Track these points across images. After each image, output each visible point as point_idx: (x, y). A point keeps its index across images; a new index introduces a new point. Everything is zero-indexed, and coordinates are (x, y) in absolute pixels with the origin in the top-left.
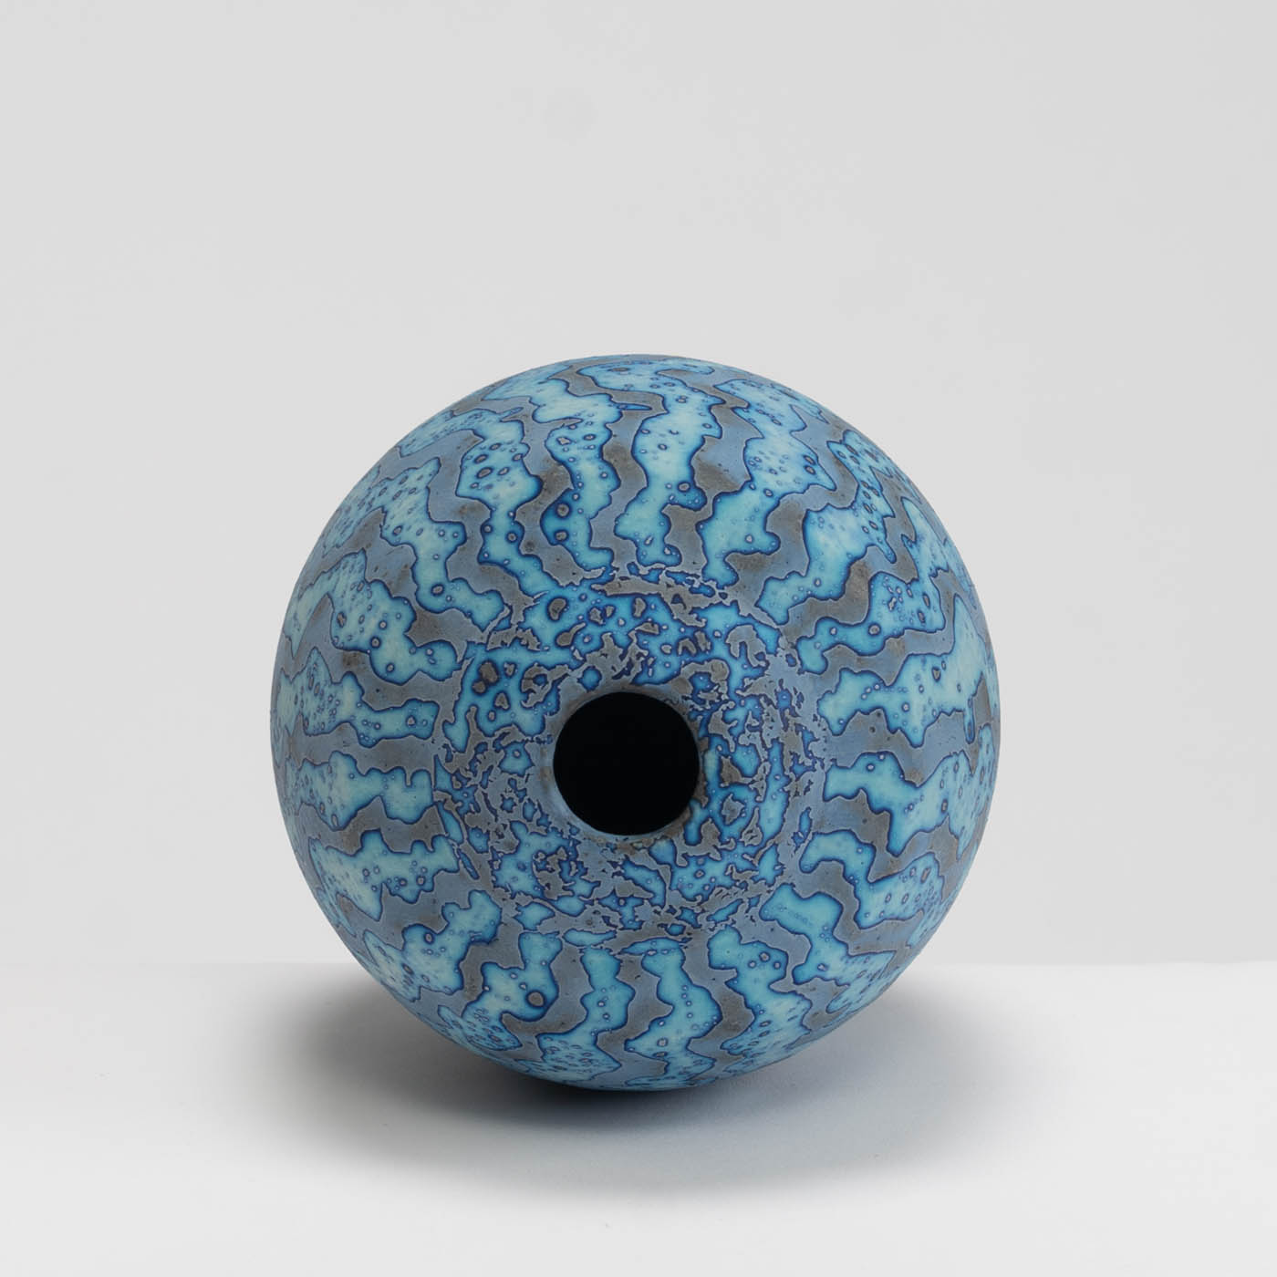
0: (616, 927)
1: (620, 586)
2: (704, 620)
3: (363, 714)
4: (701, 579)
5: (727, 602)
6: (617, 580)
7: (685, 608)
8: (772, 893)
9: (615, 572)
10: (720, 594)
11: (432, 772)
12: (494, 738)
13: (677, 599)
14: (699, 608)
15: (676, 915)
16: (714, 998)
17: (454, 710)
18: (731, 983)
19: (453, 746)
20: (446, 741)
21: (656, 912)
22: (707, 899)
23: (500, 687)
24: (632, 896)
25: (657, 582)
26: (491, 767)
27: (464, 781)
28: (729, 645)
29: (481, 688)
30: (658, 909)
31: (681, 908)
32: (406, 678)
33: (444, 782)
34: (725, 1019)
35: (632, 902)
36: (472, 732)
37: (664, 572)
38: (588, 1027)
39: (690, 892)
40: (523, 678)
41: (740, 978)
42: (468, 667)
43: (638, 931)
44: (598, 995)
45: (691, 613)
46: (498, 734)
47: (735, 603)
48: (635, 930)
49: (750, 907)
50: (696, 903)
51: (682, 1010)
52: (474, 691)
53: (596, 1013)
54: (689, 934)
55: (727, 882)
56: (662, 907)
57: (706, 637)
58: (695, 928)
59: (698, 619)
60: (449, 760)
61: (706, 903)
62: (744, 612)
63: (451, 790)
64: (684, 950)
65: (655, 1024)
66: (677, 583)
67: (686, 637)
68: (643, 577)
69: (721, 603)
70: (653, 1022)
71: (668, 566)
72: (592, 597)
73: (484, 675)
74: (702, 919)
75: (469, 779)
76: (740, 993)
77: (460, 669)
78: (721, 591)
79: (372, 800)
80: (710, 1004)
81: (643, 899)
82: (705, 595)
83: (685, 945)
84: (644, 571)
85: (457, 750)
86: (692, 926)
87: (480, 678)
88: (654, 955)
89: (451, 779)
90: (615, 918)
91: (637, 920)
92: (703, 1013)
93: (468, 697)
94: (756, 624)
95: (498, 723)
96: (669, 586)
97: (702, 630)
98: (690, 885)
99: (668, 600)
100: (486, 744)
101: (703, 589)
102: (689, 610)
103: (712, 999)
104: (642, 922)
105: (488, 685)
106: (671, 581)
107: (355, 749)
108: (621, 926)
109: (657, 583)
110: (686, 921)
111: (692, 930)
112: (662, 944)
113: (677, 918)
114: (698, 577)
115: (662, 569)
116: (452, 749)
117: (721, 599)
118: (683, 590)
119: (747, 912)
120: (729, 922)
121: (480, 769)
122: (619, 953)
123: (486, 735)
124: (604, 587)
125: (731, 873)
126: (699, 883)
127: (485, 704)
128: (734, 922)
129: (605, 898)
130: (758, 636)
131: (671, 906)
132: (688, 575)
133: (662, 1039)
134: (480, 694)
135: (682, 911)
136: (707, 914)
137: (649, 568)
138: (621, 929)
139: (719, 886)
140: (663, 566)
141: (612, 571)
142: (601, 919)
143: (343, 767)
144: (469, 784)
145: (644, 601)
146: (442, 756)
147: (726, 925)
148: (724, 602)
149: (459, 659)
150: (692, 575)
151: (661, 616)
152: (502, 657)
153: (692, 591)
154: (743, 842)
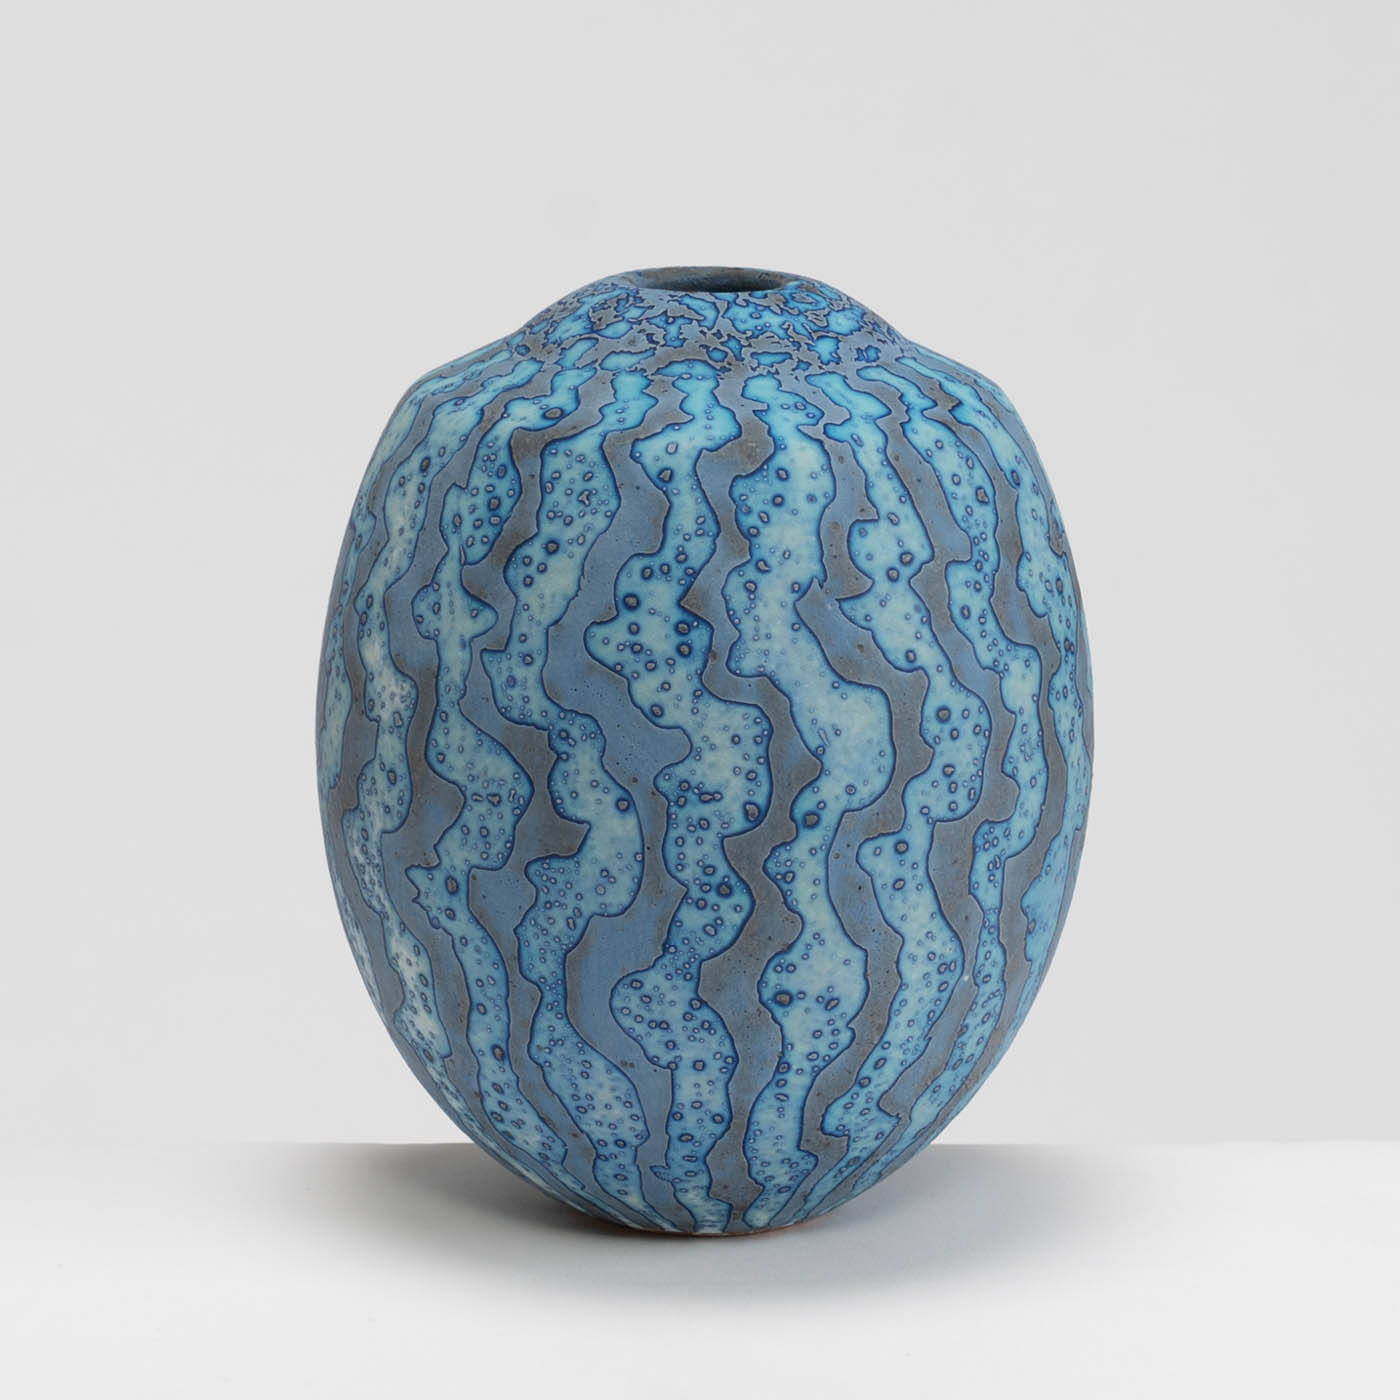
0: (658, 343)
8: (822, 371)
15: (723, 340)
16: (739, 421)
18: (758, 413)
21: (702, 332)
22: (757, 337)
24: (682, 316)
30: (706, 330)
31: (729, 335)
34: (743, 437)
35: (680, 321)
38: (599, 429)
39: (742, 327)
41: (769, 413)
43: (679, 349)
44: (620, 405)
48: (675, 347)
49: (797, 367)
50: (744, 336)
51: (701, 421)
53: (611, 419)
54: (730, 364)
55: (781, 333)
56: (709, 329)
58: (737, 360)
61: (754, 340)
64: (720, 381)
65: (670, 428)
70: (668, 426)
74: (746, 353)
76: (766, 423)
80: (733, 423)
81: (692, 320)
83: (723, 376)
86: (735, 356)
88: (688, 379)
90: (659, 336)
91: (681, 337)
92: (722, 427)
98: (744, 322)
103: (736, 421)
104: (685, 339)
108: (663, 342)
110: (731, 349)
111: (734, 362)
112: (699, 369)
113: (722, 344)
119: (793, 370)
120: (773, 370)
122: (653, 375)
125: (787, 329)
126: (752, 323)
128: (777, 372)
129: (654, 317)
131: (719, 331)
133: (673, 443)
135: (729, 340)
136: (753, 350)
138: (662, 346)
139: (772, 332)
142: (645, 337)
147: (769, 371)
154: (807, 317)
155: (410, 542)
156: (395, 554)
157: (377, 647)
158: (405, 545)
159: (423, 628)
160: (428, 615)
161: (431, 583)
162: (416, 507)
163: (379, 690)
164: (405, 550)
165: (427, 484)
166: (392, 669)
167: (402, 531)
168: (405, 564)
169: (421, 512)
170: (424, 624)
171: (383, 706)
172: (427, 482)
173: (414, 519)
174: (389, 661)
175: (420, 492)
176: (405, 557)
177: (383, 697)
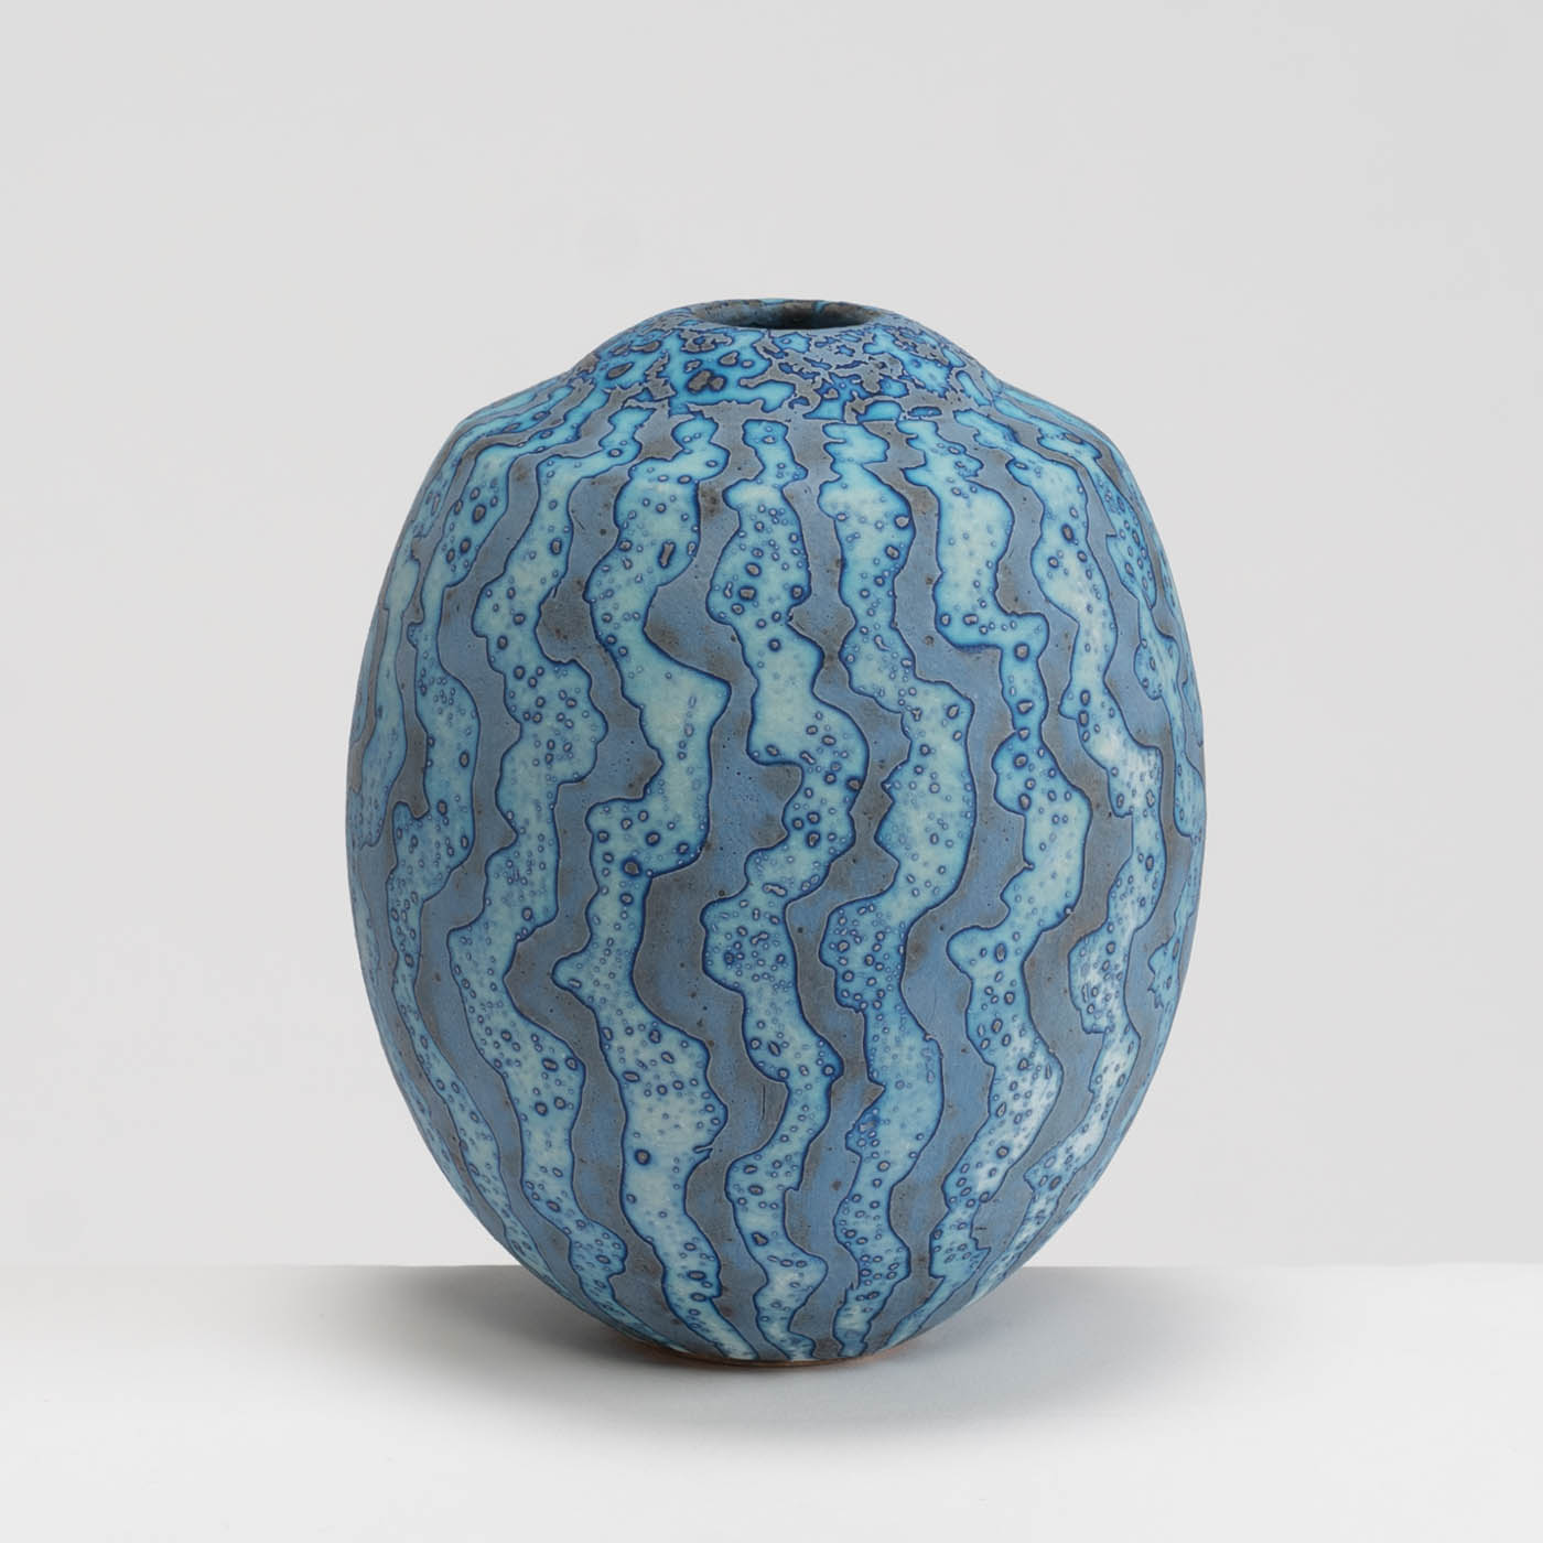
3: (770, 477)
11: (825, 422)
12: (772, 358)
17: (748, 403)
19: (789, 397)
20: (786, 404)
23: (714, 366)
26: (805, 359)
27: (827, 386)
29: (717, 383)
32: (720, 450)
33: (832, 409)
36: (769, 378)
40: (701, 352)
42: (697, 404)
46: (767, 356)
52: (723, 388)
60: (805, 401)
63: (841, 402)
73: (704, 383)
75: (823, 380)
77: (701, 412)
79: (869, 471)
85: (794, 392)
87: (708, 386)
89: (827, 400)
93: (732, 392)
95: (755, 358)
100: (780, 364)
105: (713, 376)
107: (813, 482)
116: (793, 397)
121: (809, 368)
123: (771, 365)
127: (735, 374)
134: (726, 381)
143: (834, 495)
144: (828, 379)
146: (800, 409)
149: (691, 417)
152: (678, 376)
155: (1104, 613)
156: (1096, 633)
157: (1114, 737)
158: (1102, 620)
159: (1150, 690)
160: (1150, 675)
161: (1140, 644)
162: (1090, 577)
163: (1127, 779)
164: (1104, 624)
165: (1086, 550)
166: (1136, 749)
167: (1089, 608)
168: (1110, 637)
169: (1097, 579)
170: (1150, 686)
171: (1134, 793)
172: (1083, 546)
173: (1095, 590)
174: (1131, 743)
175: (1083, 561)
176: (1107, 630)
177: (1133, 786)
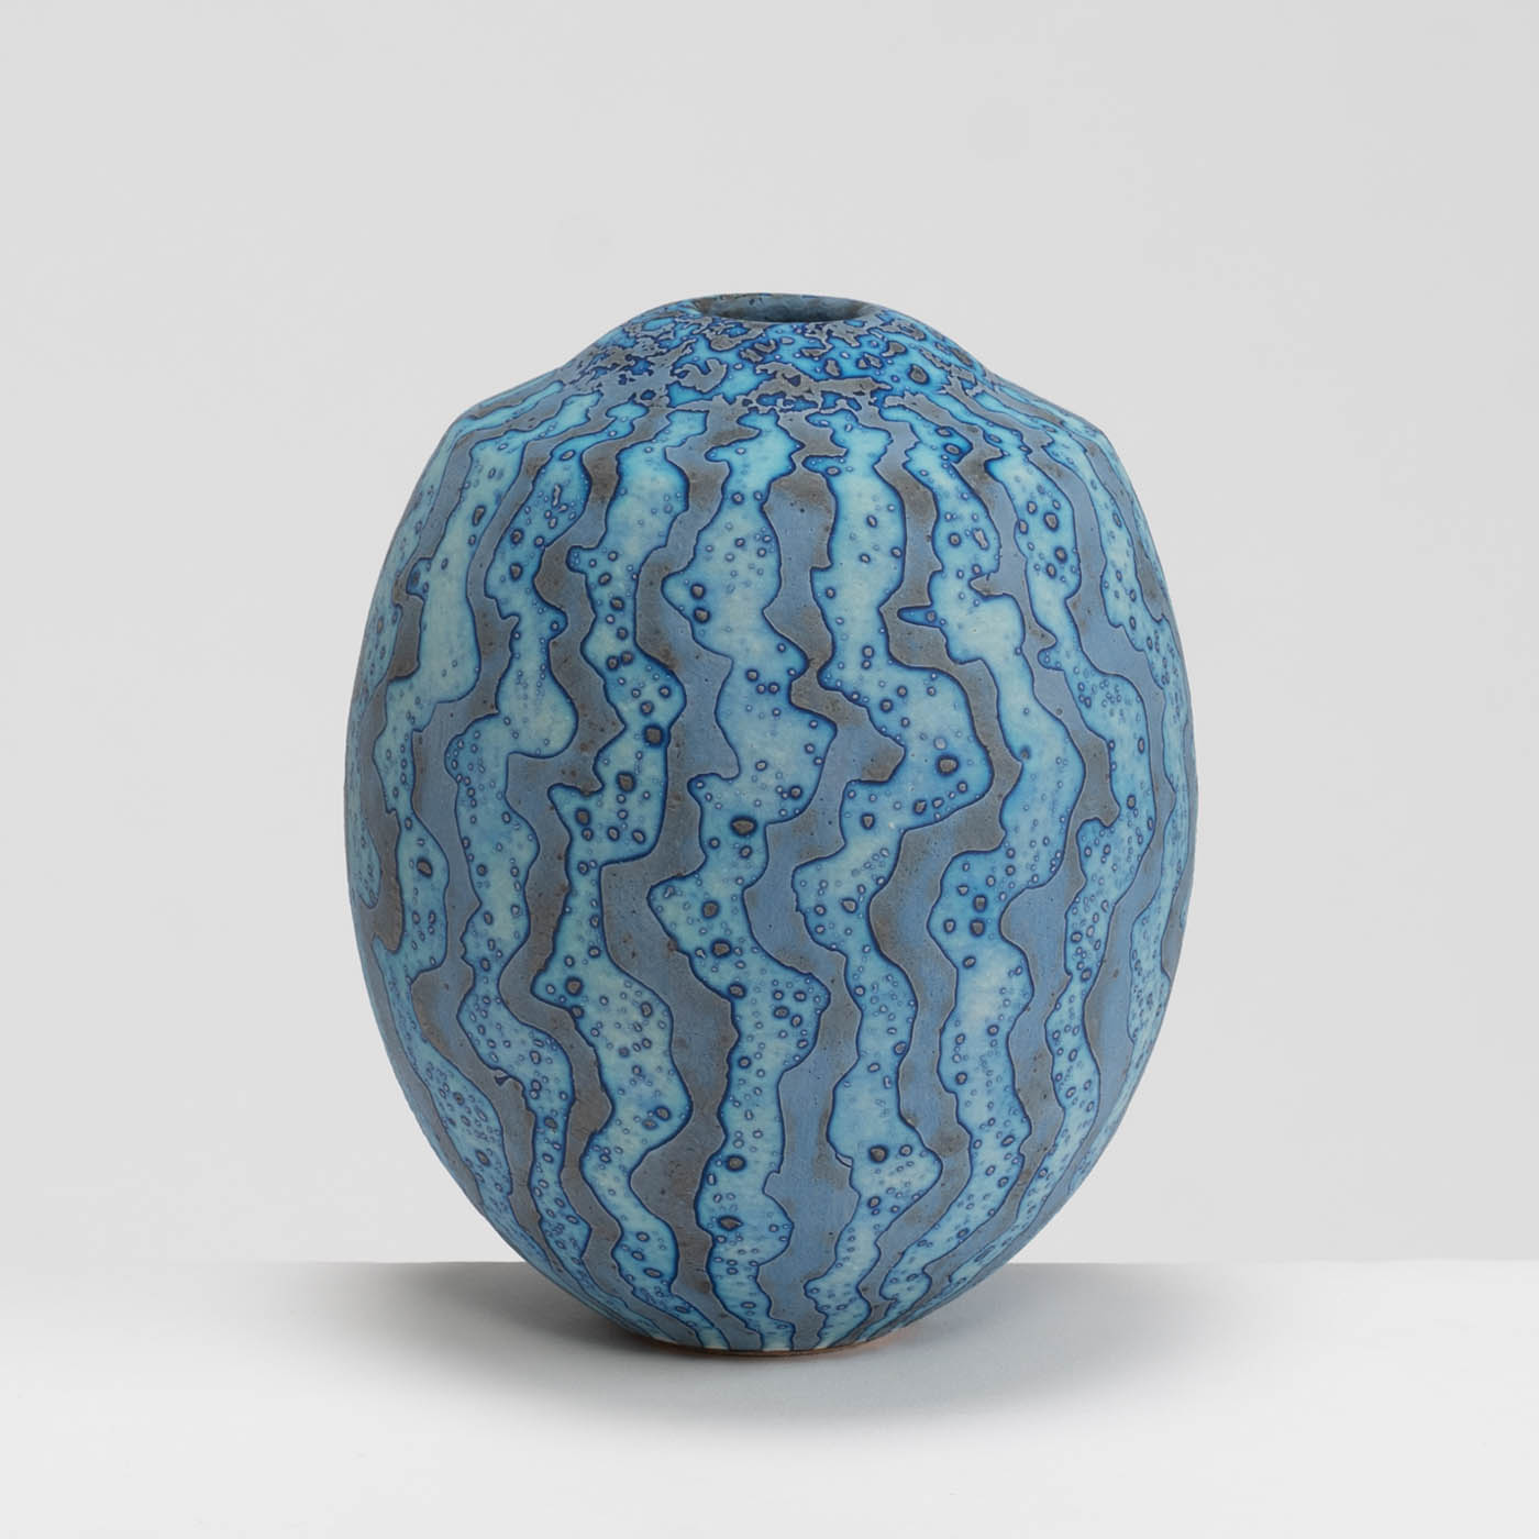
1: (861, 386)
2: (758, 372)
4: (778, 409)
5: (740, 399)
6: (867, 391)
7: (783, 375)
9: (872, 401)
10: (751, 402)
13: (796, 381)
14: (769, 380)
25: (824, 393)
28: (721, 363)
37: (820, 406)
45: (775, 373)
47: (731, 402)
57: (749, 360)
59: (766, 371)
62: (718, 400)
66: (802, 397)
67: (771, 353)
68: (840, 396)
69: (747, 394)
71: (819, 413)
72: (886, 378)
78: (750, 406)
82: (767, 395)
84: (842, 403)
94: (700, 396)
96: (809, 391)
97: (757, 363)
99: (804, 378)
101: (771, 400)
102: (779, 375)
106: (808, 397)
109: (822, 392)
114: (782, 410)
115: (823, 408)
117: (749, 398)
118: (792, 391)
124: (877, 385)
130: (694, 388)
132: (793, 410)
137: (838, 408)
140: (823, 411)
141: (876, 401)
145: (830, 374)
148: (744, 397)
150: (788, 410)
151: (805, 364)
153: (783, 394)
